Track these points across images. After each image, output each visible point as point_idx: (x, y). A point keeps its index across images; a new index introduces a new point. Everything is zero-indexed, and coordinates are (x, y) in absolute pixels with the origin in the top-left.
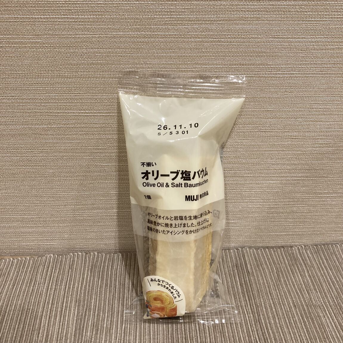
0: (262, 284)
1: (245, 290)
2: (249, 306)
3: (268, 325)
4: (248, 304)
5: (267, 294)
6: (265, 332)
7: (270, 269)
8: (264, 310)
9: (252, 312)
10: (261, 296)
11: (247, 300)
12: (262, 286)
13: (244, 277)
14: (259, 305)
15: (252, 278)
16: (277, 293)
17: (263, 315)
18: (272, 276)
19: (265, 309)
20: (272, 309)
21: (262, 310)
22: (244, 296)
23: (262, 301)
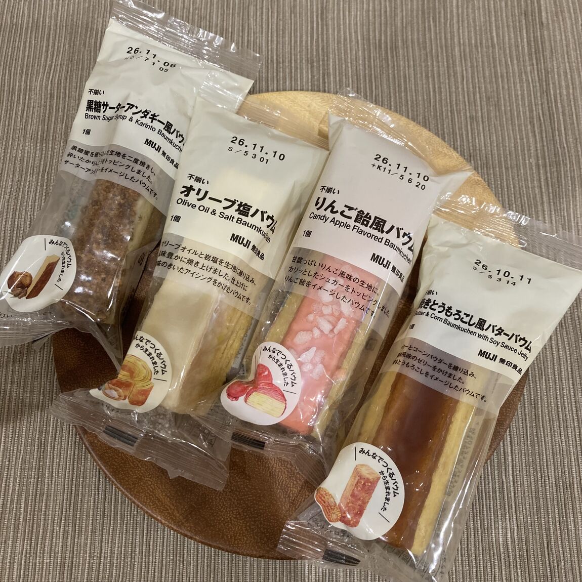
0: (558, 42)
1: (533, 50)
2: (536, 72)
3: (558, 96)
4: (536, 68)
5: (563, 56)
6: (552, 105)
7: (573, 19)
8: (556, 76)
9: (539, 79)
10: (554, 59)
11: (535, 64)
12: (558, 45)
13: (533, 30)
14: (549, 70)
15: (546, 32)
16: (577, 54)
17: (554, 84)
18: (575, 30)
19: (558, 75)
20: (566, 76)
21: (553, 78)
22: (531, 59)
23: (555, 65)
